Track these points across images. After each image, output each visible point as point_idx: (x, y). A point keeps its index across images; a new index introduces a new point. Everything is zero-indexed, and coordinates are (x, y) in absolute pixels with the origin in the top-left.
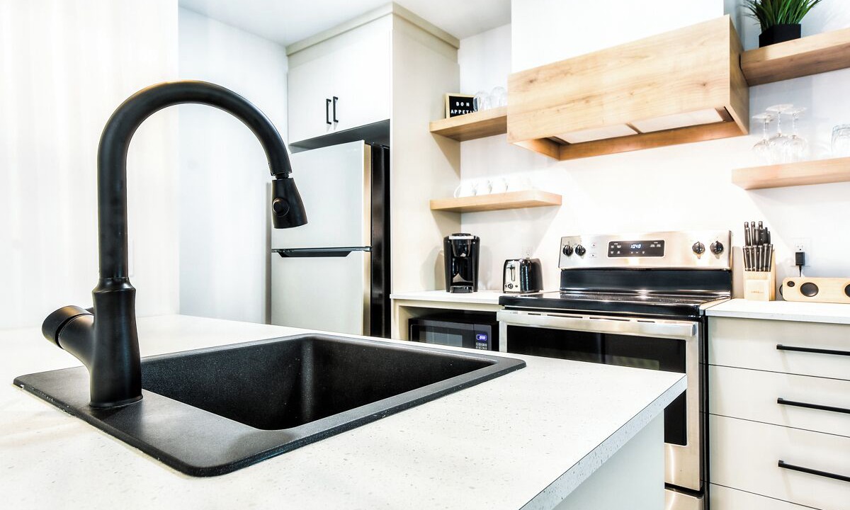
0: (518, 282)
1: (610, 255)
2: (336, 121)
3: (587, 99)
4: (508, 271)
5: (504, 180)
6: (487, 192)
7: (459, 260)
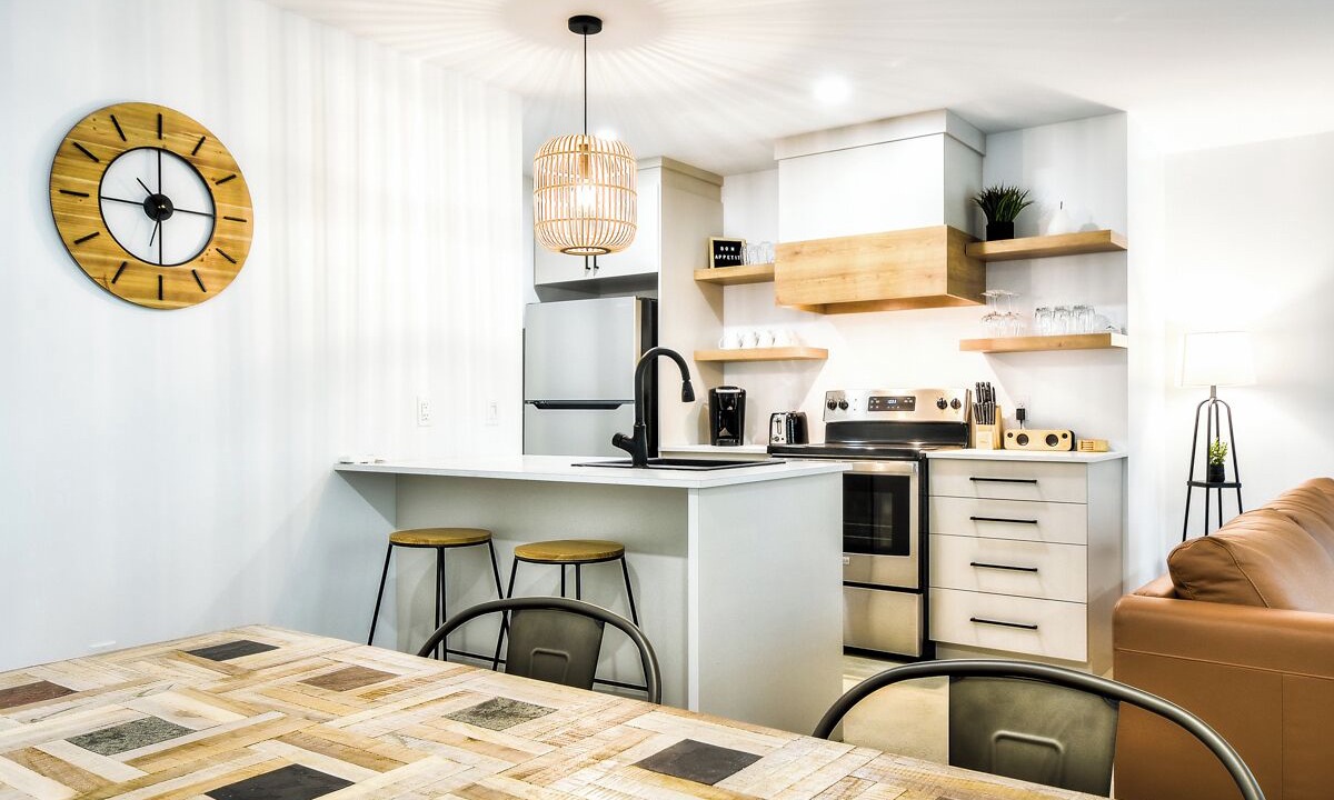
0: (784, 435)
1: (869, 410)
2: (596, 267)
3: (843, 276)
4: (774, 424)
5: (770, 332)
6: (753, 346)
7: (726, 413)
